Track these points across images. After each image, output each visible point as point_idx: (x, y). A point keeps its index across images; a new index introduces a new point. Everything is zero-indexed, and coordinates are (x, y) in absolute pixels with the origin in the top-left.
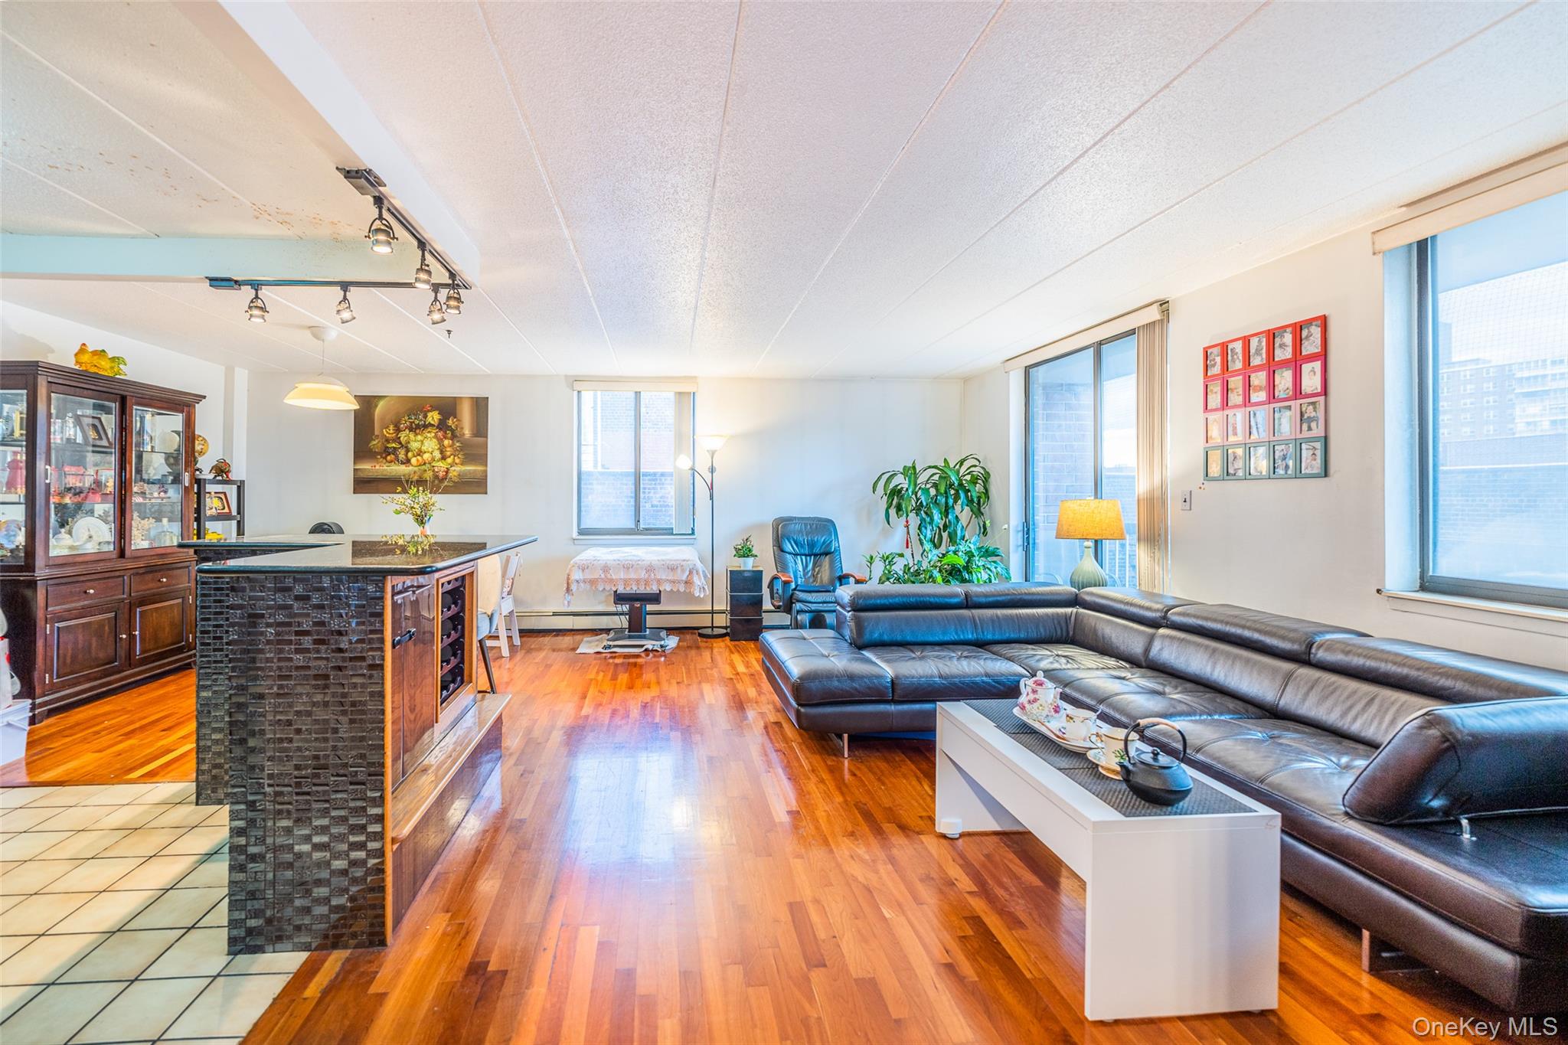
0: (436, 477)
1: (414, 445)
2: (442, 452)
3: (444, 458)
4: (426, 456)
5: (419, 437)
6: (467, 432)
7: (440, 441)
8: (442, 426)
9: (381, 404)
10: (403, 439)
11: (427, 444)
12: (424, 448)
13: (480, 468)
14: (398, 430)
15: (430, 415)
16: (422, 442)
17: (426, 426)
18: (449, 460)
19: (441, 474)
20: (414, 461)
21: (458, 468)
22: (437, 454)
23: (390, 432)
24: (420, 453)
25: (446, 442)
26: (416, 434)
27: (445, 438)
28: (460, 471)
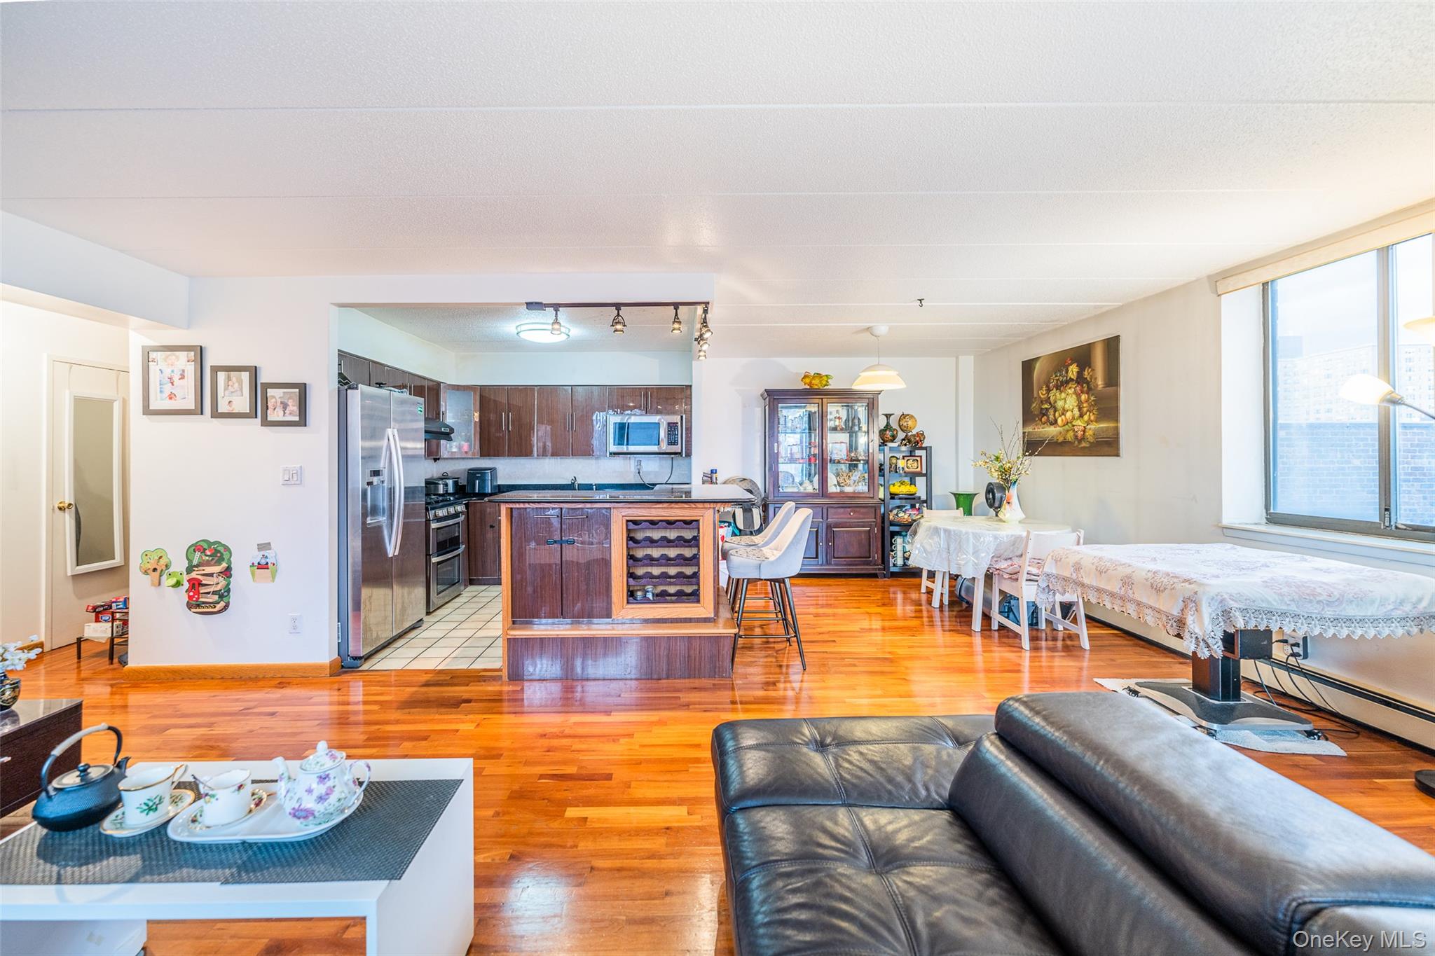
0: (1076, 437)
1: (1060, 404)
2: (1080, 409)
3: (1081, 416)
4: (1069, 415)
5: (1063, 395)
6: (1100, 383)
7: (1078, 396)
8: (1080, 380)
9: (1038, 365)
10: (1052, 399)
11: (1068, 401)
12: (1066, 406)
13: (1112, 425)
14: (1049, 390)
15: (1070, 368)
16: (1065, 399)
17: (1067, 382)
18: (1086, 418)
19: (1080, 434)
20: (1059, 421)
21: (1093, 426)
22: (1077, 412)
23: (1042, 394)
24: (1064, 412)
25: (1084, 397)
26: (1061, 392)
27: (1082, 392)
28: (1095, 429)
